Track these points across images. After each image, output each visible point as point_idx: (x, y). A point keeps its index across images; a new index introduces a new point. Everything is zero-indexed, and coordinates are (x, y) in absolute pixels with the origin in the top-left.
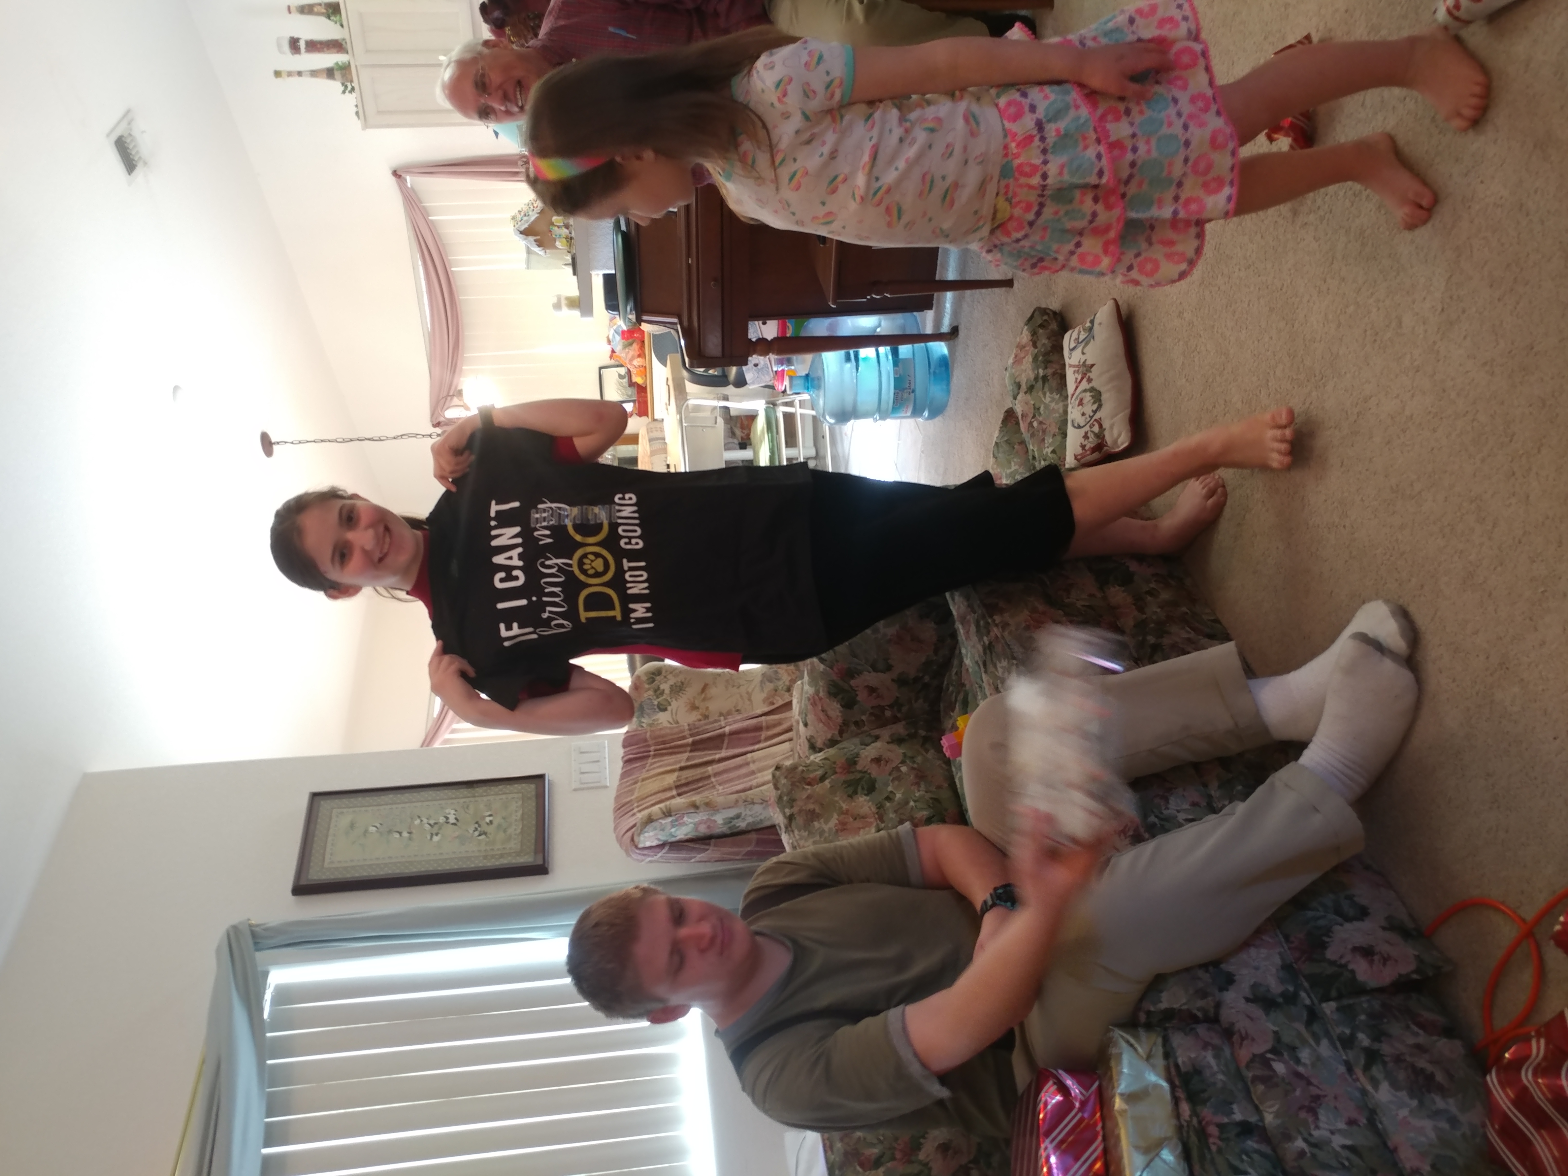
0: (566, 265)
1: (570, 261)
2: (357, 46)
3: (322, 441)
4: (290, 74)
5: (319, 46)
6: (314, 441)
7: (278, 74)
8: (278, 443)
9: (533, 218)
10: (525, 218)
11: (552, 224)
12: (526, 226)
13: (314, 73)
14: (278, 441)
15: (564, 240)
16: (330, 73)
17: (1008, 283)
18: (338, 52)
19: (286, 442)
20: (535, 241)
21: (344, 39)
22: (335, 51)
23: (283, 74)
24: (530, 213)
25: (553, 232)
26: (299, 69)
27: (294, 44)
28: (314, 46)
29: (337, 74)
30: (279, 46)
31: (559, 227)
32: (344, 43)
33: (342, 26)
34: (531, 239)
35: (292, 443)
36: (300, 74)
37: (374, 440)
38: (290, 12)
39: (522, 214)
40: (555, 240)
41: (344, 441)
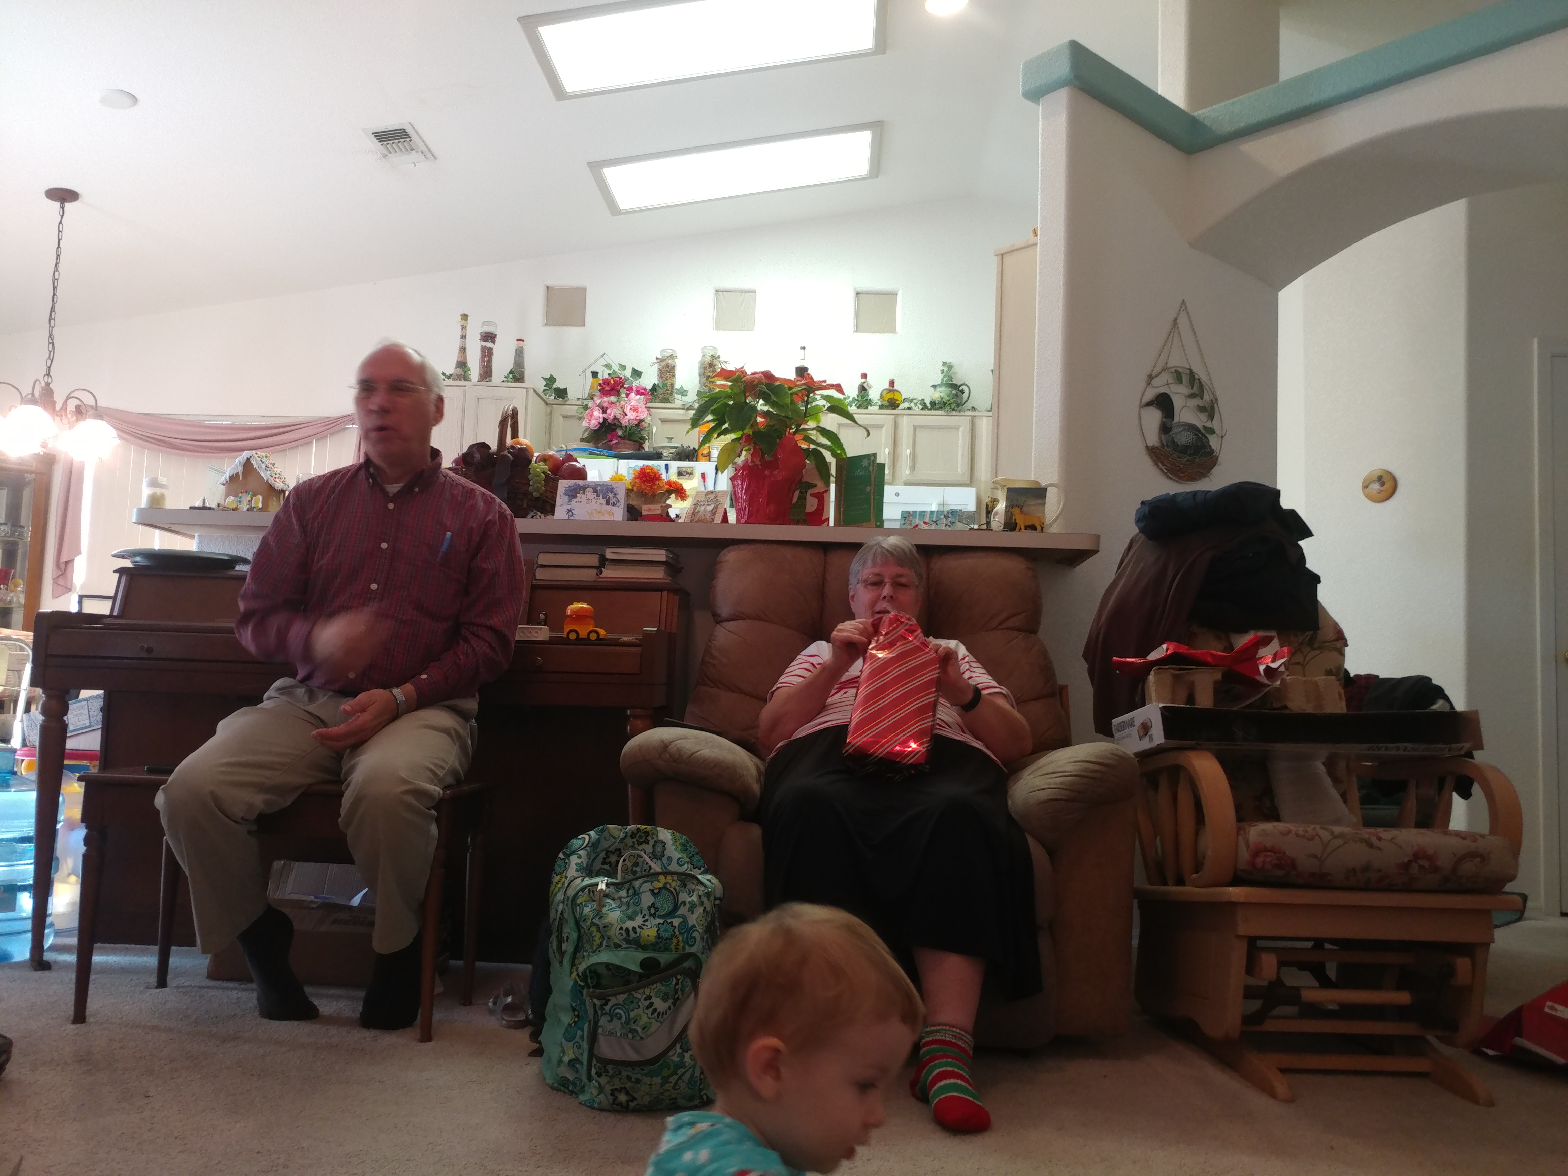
0: (204, 501)
1: (207, 505)
2: (484, 390)
3: (58, 256)
4: (464, 327)
5: (486, 359)
6: (59, 247)
7: (465, 317)
8: (63, 208)
9: (263, 475)
10: (264, 466)
11: (254, 495)
12: (255, 466)
13: (463, 349)
14: (65, 209)
15: (234, 506)
16: (462, 365)
17: (80, 1016)
18: (480, 375)
19: (62, 216)
20: (238, 474)
21: (490, 381)
22: (481, 373)
23: (463, 322)
24: (269, 472)
25: (244, 494)
26: (467, 337)
27: (489, 337)
28: (487, 355)
29: (460, 371)
30: (488, 323)
31: (250, 501)
32: (487, 380)
33: (503, 381)
34: (240, 470)
35: (60, 223)
36: (463, 337)
37: (51, 312)
38: (517, 340)
39: (270, 466)
40: (236, 496)
41: (54, 280)
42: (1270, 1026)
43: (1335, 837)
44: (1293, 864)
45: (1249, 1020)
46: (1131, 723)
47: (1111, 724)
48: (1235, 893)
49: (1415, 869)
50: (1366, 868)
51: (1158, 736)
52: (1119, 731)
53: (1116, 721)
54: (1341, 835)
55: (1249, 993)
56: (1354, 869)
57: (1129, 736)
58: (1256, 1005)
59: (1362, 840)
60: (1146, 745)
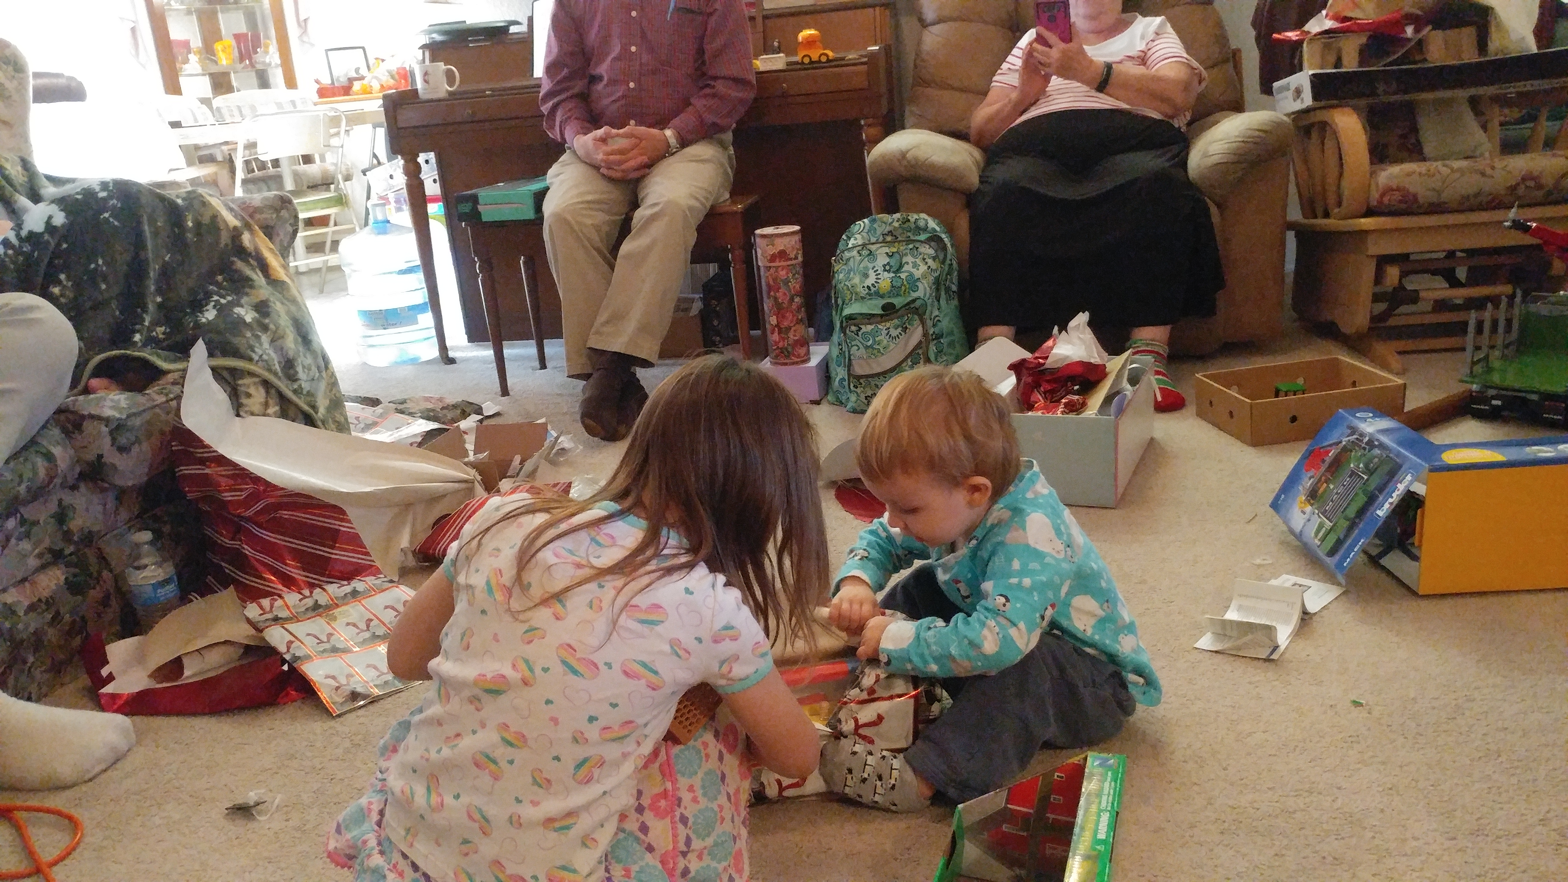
17: (505, 391)
42: (1392, 322)
43: (1453, 170)
44: (1415, 196)
45: (1377, 319)
46: (1287, 88)
47: (1272, 88)
48: (1367, 223)
49: (1521, 191)
50: (1477, 195)
51: (1307, 100)
52: (1278, 93)
53: (1276, 85)
54: (1460, 170)
55: (1377, 298)
56: (1468, 196)
57: (1287, 98)
58: (1382, 307)
59: (1476, 171)
60: (1298, 106)
